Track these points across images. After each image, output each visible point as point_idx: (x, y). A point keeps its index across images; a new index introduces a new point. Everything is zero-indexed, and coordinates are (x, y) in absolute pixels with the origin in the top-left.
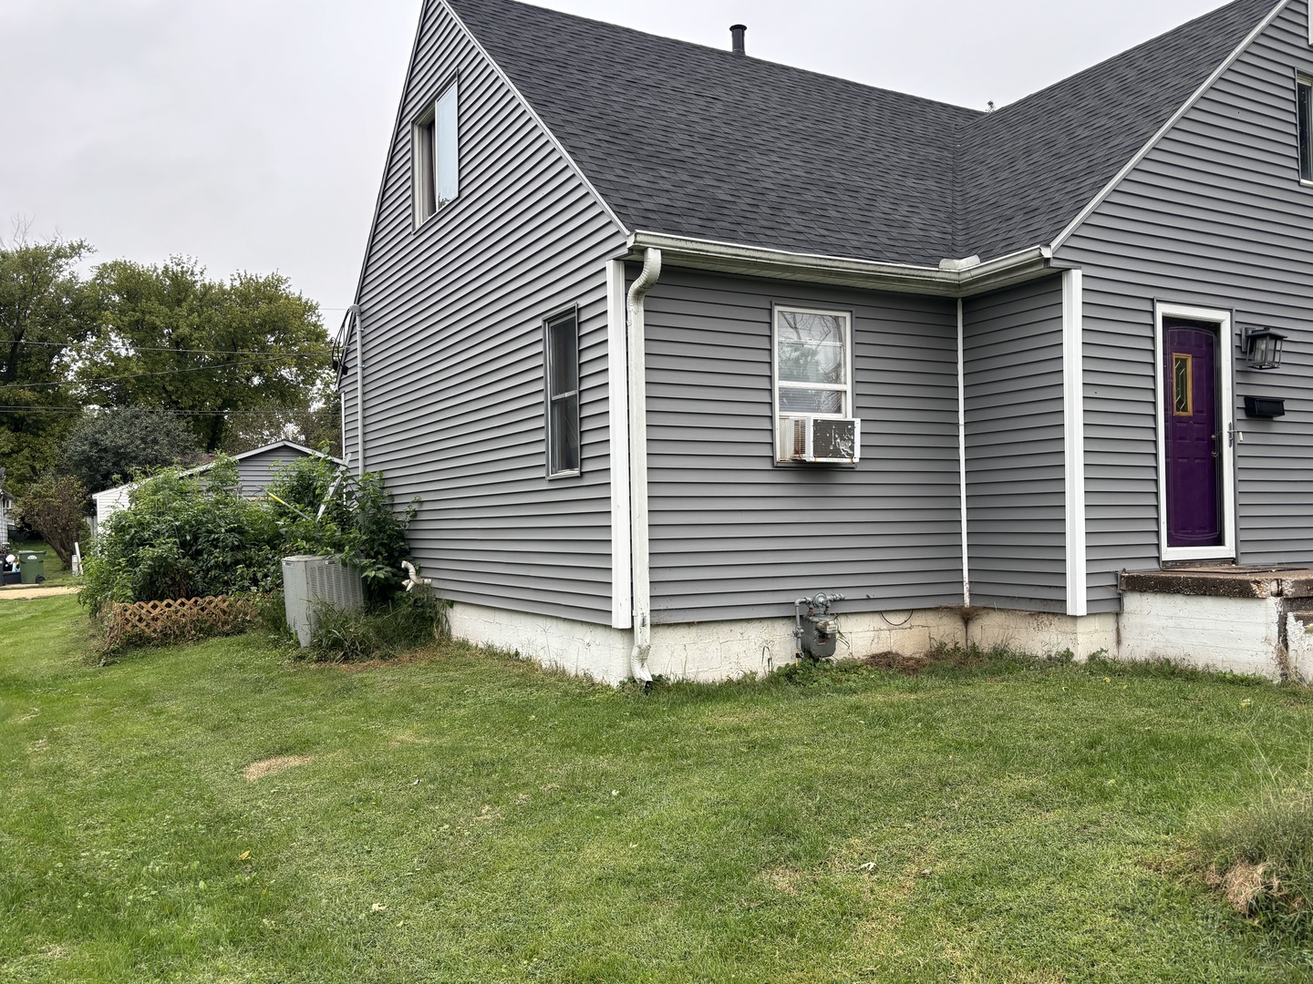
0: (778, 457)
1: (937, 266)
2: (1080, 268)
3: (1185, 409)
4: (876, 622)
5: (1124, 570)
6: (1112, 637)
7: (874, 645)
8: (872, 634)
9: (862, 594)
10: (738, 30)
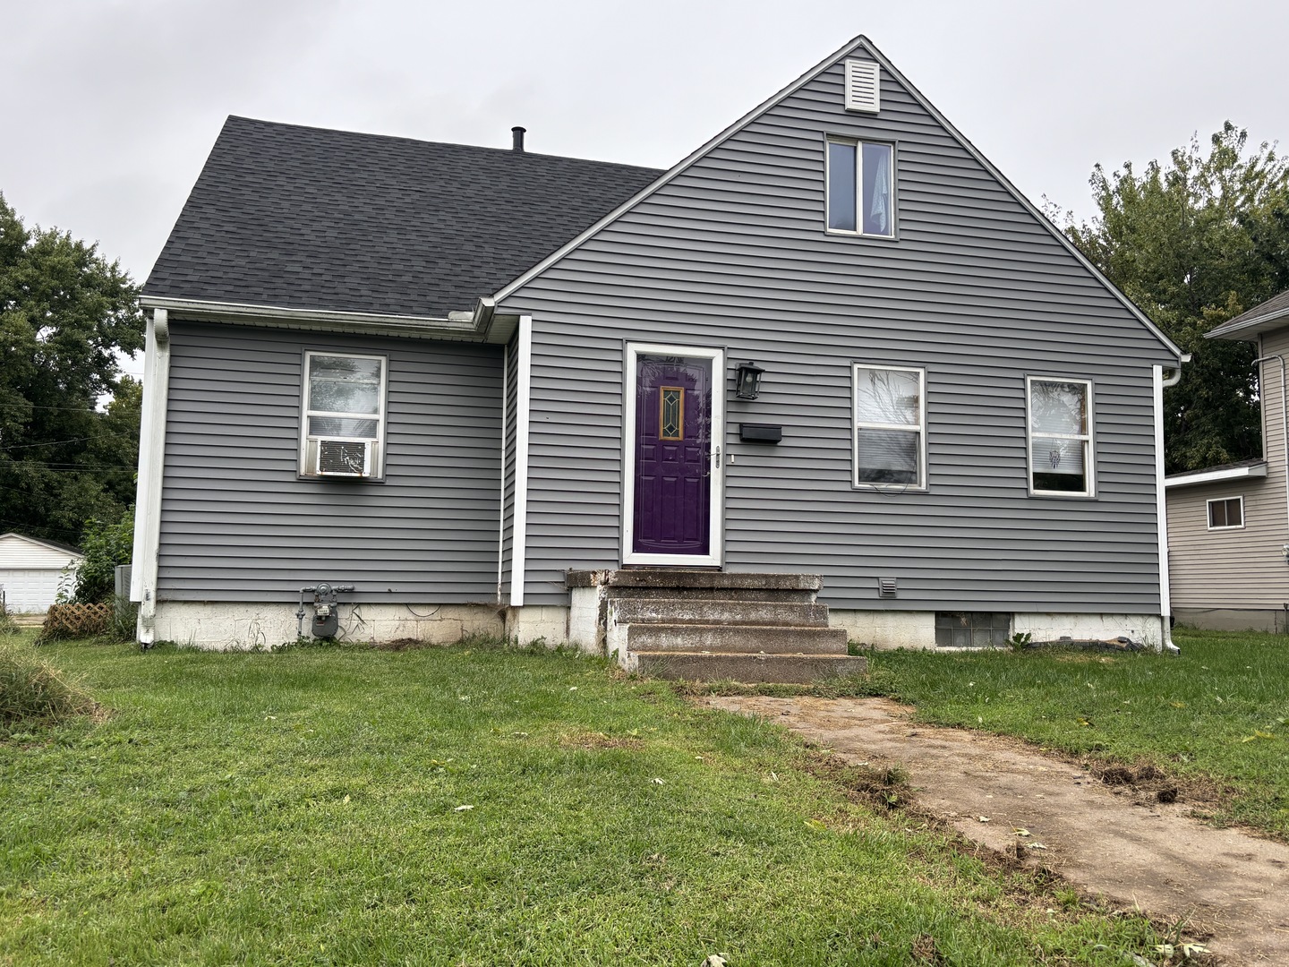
0: (303, 471)
1: (446, 316)
2: (530, 315)
3: (677, 434)
4: (403, 613)
5: (571, 569)
6: (562, 628)
7: (398, 632)
8: (397, 623)
9: (385, 588)
10: (519, 132)
